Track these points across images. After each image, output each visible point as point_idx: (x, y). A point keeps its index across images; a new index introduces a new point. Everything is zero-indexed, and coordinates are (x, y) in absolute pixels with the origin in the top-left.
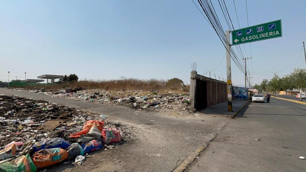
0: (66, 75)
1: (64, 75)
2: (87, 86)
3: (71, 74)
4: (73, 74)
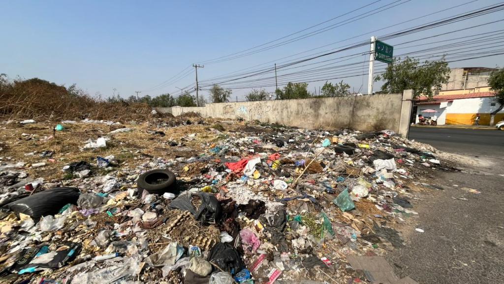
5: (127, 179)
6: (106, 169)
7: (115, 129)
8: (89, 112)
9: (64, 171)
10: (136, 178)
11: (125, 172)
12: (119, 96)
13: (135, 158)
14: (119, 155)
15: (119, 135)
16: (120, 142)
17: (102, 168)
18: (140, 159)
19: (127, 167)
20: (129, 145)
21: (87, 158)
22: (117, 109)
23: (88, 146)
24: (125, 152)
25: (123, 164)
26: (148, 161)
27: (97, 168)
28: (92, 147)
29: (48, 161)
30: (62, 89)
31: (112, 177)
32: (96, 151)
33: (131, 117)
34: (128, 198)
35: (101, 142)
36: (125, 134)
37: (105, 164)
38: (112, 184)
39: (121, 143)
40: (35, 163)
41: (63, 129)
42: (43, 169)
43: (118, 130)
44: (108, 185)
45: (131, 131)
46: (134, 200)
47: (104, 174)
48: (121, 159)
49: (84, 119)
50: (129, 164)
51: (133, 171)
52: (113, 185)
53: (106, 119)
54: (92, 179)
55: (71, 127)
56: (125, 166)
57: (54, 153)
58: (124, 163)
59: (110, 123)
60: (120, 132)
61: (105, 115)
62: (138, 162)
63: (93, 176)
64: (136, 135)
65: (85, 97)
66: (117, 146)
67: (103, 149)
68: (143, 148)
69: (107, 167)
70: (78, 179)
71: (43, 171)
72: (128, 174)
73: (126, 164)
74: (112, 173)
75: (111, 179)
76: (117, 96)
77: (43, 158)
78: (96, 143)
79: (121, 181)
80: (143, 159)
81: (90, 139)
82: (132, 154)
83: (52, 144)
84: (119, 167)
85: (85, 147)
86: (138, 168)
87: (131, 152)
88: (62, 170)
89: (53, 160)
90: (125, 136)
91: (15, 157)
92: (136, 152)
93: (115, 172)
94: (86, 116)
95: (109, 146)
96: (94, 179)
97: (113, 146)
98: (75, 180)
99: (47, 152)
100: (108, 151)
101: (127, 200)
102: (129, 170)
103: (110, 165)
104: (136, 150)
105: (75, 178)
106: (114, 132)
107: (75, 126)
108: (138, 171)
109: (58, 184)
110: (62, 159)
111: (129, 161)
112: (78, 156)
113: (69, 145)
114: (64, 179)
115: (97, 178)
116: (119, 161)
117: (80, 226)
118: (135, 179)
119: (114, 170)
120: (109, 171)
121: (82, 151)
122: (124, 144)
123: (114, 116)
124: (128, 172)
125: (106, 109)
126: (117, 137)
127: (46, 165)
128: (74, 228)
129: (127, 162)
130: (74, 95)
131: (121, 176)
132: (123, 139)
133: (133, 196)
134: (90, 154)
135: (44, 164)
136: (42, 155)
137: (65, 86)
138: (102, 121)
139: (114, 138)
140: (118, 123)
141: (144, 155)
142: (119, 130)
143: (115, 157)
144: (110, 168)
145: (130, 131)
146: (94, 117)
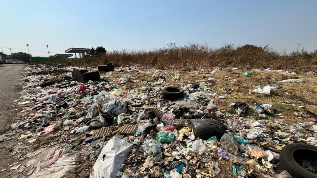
0: (93, 48)
1: (91, 48)
2: (118, 60)
3: (98, 46)
4: (100, 47)
5: (276, 133)
6: (260, 115)
7: (287, 79)
8: (272, 64)
9: (231, 106)
10: (286, 138)
11: (277, 125)
12: (303, 50)
13: (296, 113)
14: (279, 105)
15: (288, 85)
16: (286, 91)
17: (257, 113)
18: (302, 116)
19: (282, 120)
20: (294, 97)
21: (250, 100)
22: (297, 61)
23: (255, 90)
24: (286, 103)
25: (279, 116)
26: (311, 123)
27: (253, 111)
28: (258, 92)
29: (227, 96)
30: (260, 49)
31: (261, 125)
32: (260, 96)
33: (309, 68)
34: (263, 161)
35: (267, 89)
36: (295, 84)
37: (260, 110)
38: (256, 134)
39: (287, 93)
40: (221, 95)
41: (248, 75)
42: (222, 100)
43: (288, 80)
44: (253, 133)
45: (304, 82)
46: (268, 169)
47: (256, 119)
48: (279, 110)
49: (266, 68)
50: (286, 117)
51: (286, 127)
52: (256, 136)
53: (283, 69)
54: (245, 119)
55: (254, 74)
56: (281, 118)
57: (233, 91)
58: (280, 114)
59: (285, 73)
60: (291, 82)
61: (283, 66)
62: (297, 119)
63: (247, 117)
64: (308, 87)
65: (273, 53)
66: (280, 96)
67: (266, 96)
68: (312, 103)
69: (261, 113)
70: (236, 115)
71: (221, 102)
72: (279, 129)
73: (282, 117)
74: (264, 121)
75: (260, 126)
76: (301, 50)
77: (226, 93)
78: (263, 89)
79: (268, 133)
80: (305, 118)
81: (259, 86)
82: (293, 107)
83: (234, 85)
84: (273, 117)
85: (253, 91)
86: (295, 126)
87: (294, 105)
88: (230, 105)
89: (229, 96)
90: (294, 86)
91: (215, 89)
92: (300, 107)
93: (267, 121)
94: (269, 67)
95: (273, 93)
96: (247, 120)
97: (277, 95)
98: (234, 115)
99: (229, 90)
100: (269, 99)
101: (261, 164)
102: (282, 125)
103: (265, 112)
104: (300, 104)
105: (235, 114)
106: (285, 81)
107: (256, 74)
108: (292, 130)
109: (223, 114)
110: (235, 96)
111: (287, 115)
112: (245, 97)
113: (244, 87)
114: (228, 112)
115: (249, 120)
116: (275, 111)
117: (209, 164)
118: (284, 138)
119: (267, 118)
120: (262, 118)
121: (249, 94)
122: (289, 94)
123: (292, 67)
124: (280, 126)
125: (287, 61)
126: (284, 87)
127: (225, 98)
128: (205, 162)
129: (283, 115)
130: (266, 52)
131: (271, 127)
132: (291, 89)
133: (271, 162)
134: (254, 97)
135: (224, 97)
136: (226, 91)
137: (262, 47)
138: (280, 71)
139: (281, 87)
140: (293, 73)
141: (308, 112)
142: (291, 80)
143: (273, 106)
144: (264, 115)
145: (302, 82)
146: (274, 67)
